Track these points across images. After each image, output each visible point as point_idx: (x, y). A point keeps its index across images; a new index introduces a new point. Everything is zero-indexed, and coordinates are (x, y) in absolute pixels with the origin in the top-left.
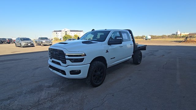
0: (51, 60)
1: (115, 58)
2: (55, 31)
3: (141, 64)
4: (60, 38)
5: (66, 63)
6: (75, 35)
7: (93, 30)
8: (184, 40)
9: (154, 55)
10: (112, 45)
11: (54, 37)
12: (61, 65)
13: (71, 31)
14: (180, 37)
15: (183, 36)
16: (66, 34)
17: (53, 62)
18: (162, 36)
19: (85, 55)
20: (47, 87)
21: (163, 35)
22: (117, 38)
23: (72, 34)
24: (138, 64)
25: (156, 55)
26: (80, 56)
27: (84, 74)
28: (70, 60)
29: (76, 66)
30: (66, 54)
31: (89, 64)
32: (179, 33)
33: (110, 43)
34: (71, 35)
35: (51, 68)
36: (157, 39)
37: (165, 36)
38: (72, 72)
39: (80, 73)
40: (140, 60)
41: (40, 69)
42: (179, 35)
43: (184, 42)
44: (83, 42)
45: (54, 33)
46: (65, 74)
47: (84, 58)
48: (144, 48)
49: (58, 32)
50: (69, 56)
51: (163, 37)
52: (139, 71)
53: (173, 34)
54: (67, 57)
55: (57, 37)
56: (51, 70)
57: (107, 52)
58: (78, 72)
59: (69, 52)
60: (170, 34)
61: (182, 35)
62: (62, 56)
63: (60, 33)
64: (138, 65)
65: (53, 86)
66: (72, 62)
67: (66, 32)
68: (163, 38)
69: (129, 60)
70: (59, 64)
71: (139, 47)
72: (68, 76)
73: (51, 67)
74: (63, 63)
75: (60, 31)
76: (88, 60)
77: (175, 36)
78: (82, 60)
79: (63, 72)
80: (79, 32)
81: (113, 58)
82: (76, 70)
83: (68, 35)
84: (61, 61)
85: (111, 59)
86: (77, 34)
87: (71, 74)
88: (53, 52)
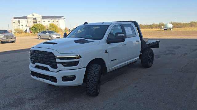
0: (34, 65)
1: (116, 59)
2: (15, 18)
3: (152, 67)
4: (25, 29)
5: (56, 67)
6: (50, 25)
7: (86, 23)
9: (172, 54)
10: (112, 43)
11: (15, 28)
12: (49, 71)
13: (43, 17)
16: (34, 22)
17: (37, 67)
18: (190, 24)
19: (80, 57)
20: (30, 100)
21: (192, 22)
22: (118, 35)
23: (46, 23)
24: (149, 67)
25: (175, 54)
26: (75, 58)
27: (79, 81)
28: (62, 63)
29: (69, 71)
30: (57, 57)
31: (85, 68)
33: (109, 42)
34: (43, 24)
35: (34, 76)
38: (65, 79)
39: (75, 79)
40: (152, 61)
41: (11, 78)
44: (76, 42)
45: (14, 20)
46: (56, 82)
47: (79, 61)
48: (156, 44)
49: (21, 20)
50: (61, 59)
51: (192, 24)
52: (149, 76)
54: (58, 60)
55: (19, 27)
56: (35, 78)
57: (106, 52)
58: (73, 78)
59: (61, 55)
62: (51, 59)
63: (24, 20)
64: (148, 69)
65: (37, 98)
66: (64, 66)
67: (35, 19)
68: (191, 26)
69: (136, 61)
70: (47, 69)
71: (149, 44)
72: (60, 83)
73: (33, 73)
74: (53, 67)
75: (25, 18)
76: (84, 63)
78: (76, 63)
79: (54, 79)
80: (57, 19)
81: (114, 60)
82: (69, 76)
83: (39, 25)
84: (50, 65)
85: (111, 61)
86: (53, 23)
87: (63, 81)
88: (38, 55)
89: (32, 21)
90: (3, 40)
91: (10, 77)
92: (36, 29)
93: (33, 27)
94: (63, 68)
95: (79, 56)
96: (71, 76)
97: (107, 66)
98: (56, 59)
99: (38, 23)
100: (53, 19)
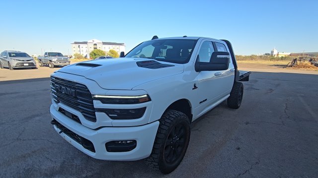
1: (206, 100)
2: (76, 43)
4: (84, 56)
5: (94, 120)
6: (110, 51)
7: (155, 37)
8: (290, 64)
9: (254, 89)
10: (202, 72)
11: (74, 53)
12: (80, 123)
13: (104, 43)
14: (278, 59)
15: (282, 57)
16: (95, 48)
17: (61, 110)
18: (251, 56)
19: (148, 99)
21: (253, 55)
22: (218, 56)
23: (106, 49)
26: (136, 101)
27: (142, 150)
28: (108, 112)
29: (123, 130)
30: (96, 96)
31: (158, 123)
32: (275, 53)
33: (200, 67)
34: (103, 50)
35: (57, 127)
36: (244, 62)
37: (256, 56)
38: (112, 146)
39: (135, 147)
41: (38, 118)
42: (276, 56)
43: (291, 66)
44: (140, 64)
45: (74, 45)
46: (93, 150)
47: (145, 108)
48: (246, 77)
49: (81, 45)
50: (104, 101)
52: (247, 123)
53: (266, 54)
54: (97, 104)
55: (79, 53)
57: (195, 87)
58: (131, 145)
60: (262, 54)
61: (280, 56)
62: (85, 101)
63: (84, 46)
64: (237, 110)
66: (112, 118)
67: (95, 45)
68: (252, 59)
70: (76, 119)
72: (101, 153)
74: (87, 118)
75: (86, 43)
76: (155, 112)
77: (269, 57)
78: (139, 113)
79: (88, 144)
80: (118, 46)
81: (204, 101)
82: (122, 141)
83: (99, 50)
85: (200, 103)
86: (114, 49)
87: (108, 150)
88: (60, 88)
89: (93, 46)
90: (55, 64)
91: (37, 116)
92: (95, 55)
93: (93, 52)
94: (110, 122)
95: (146, 96)
97: (193, 112)
98: (95, 102)
99: (98, 48)
100: (114, 46)
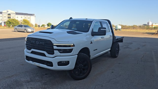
0: (30, 51)
1: (97, 49)
3: (118, 57)
5: (53, 53)
6: (24, 20)
7: (71, 18)
8: (156, 32)
9: (129, 48)
10: (95, 36)
12: (46, 56)
13: (17, 14)
14: (152, 29)
15: (155, 27)
17: (32, 52)
19: (74, 46)
20: (26, 82)
21: (134, 25)
22: (101, 29)
23: (20, 18)
24: (116, 57)
25: (131, 48)
26: (70, 46)
27: (71, 66)
28: (59, 50)
29: (64, 57)
30: (54, 44)
31: (77, 55)
32: (150, 24)
33: (94, 34)
35: (29, 60)
36: (128, 30)
37: (136, 26)
38: (60, 64)
39: (69, 64)
40: (118, 53)
42: (151, 26)
43: (157, 34)
44: (68, 32)
46: (52, 66)
47: (72, 49)
48: (121, 40)
50: (58, 46)
51: (134, 27)
52: (119, 64)
53: (144, 25)
54: (55, 47)
56: (31, 62)
57: (91, 43)
58: (67, 63)
59: (58, 43)
61: (154, 26)
62: (48, 46)
65: (31, 81)
66: (60, 53)
67: (9, 14)
70: (44, 55)
71: (117, 39)
72: (56, 67)
74: (49, 53)
76: (76, 51)
77: (146, 26)
78: (70, 51)
79: (50, 64)
80: (29, 16)
81: (96, 50)
82: (64, 62)
83: (14, 20)
84: (46, 52)
85: (94, 50)
87: (58, 65)
88: (35, 42)
89: (7, 16)
92: (10, 23)
93: (8, 21)
94: (59, 54)
95: (73, 44)
96: (65, 61)
97: (91, 54)
98: (54, 46)
99: (12, 18)
100: (26, 16)
